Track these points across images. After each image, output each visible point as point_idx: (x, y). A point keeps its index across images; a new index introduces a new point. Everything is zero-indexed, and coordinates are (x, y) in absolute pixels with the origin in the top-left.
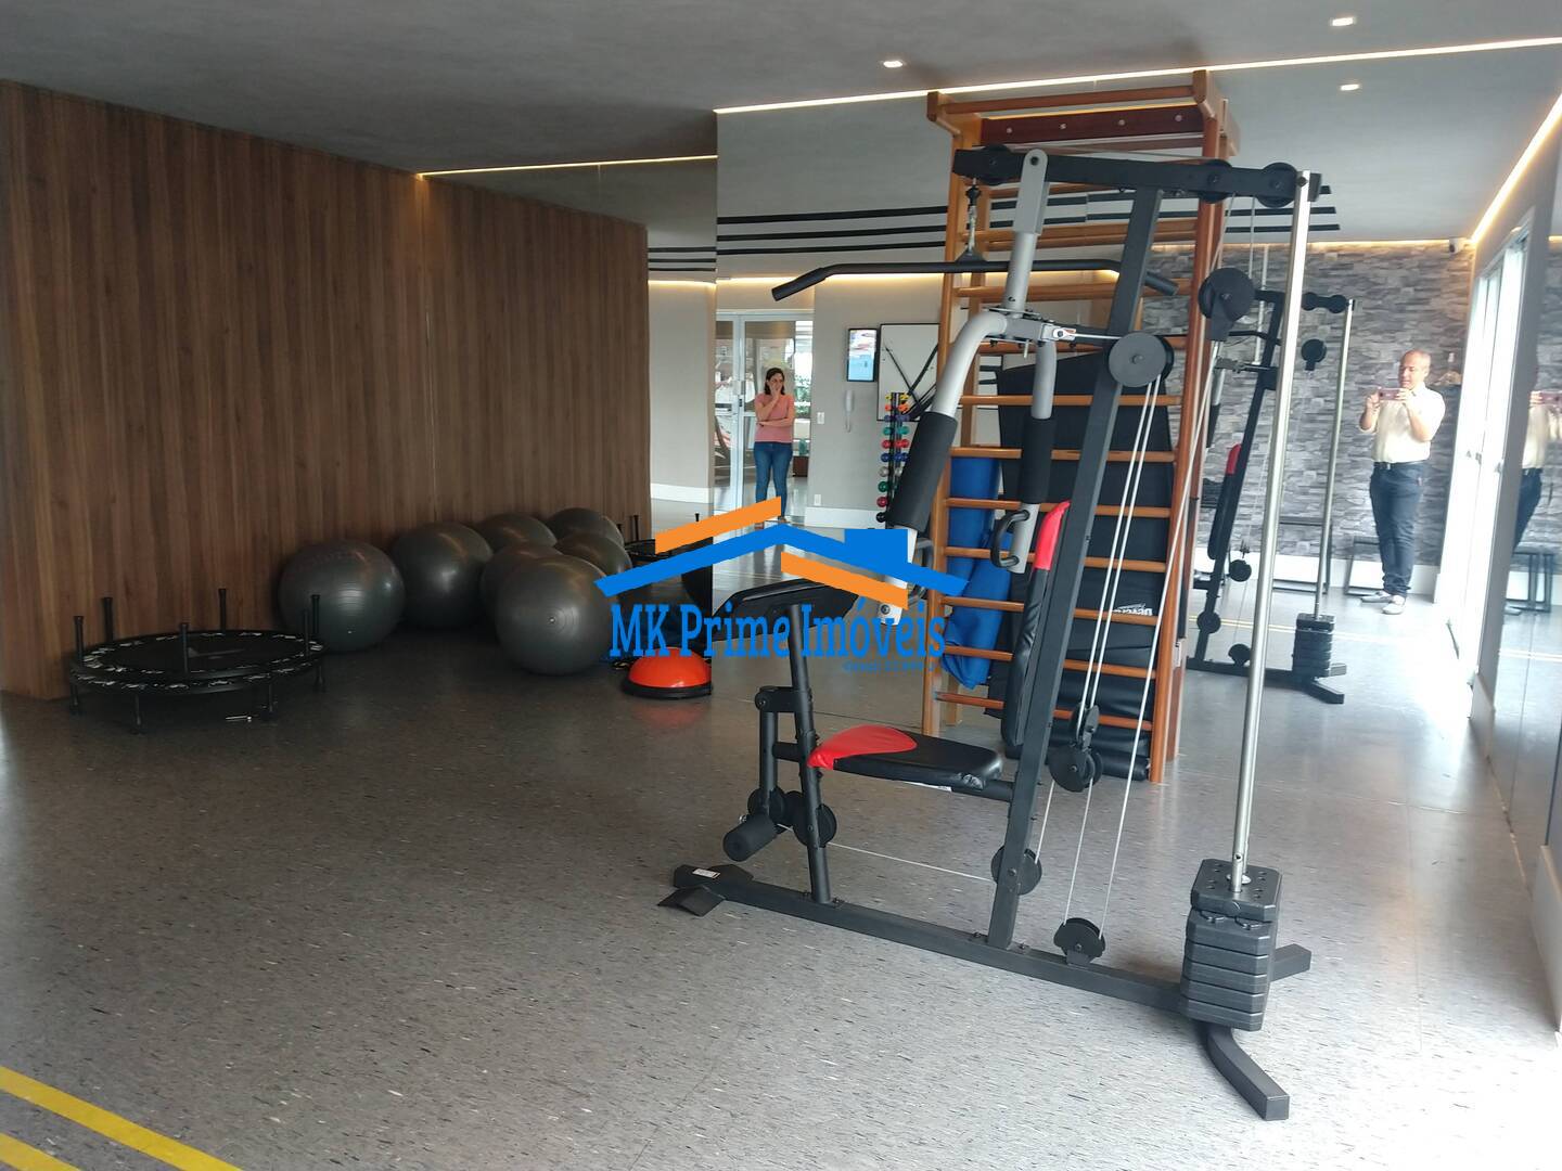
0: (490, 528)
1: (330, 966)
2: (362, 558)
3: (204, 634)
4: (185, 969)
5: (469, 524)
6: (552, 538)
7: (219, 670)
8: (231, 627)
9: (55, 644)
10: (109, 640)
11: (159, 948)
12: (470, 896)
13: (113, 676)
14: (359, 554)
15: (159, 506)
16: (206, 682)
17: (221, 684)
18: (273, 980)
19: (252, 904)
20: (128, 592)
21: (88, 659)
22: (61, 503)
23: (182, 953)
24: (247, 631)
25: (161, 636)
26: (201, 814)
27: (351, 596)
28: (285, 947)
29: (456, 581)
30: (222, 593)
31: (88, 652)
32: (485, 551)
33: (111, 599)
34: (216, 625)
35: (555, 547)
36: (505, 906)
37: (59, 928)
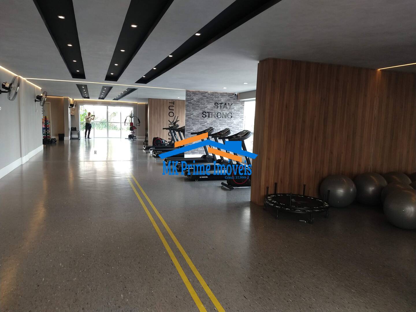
0: (388, 176)
1: (306, 308)
2: (345, 181)
3: (299, 196)
4: (268, 293)
5: (381, 174)
6: (410, 181)
7: (299, 207)
8: (306, 194)
9: (263, 193)
10: (275, 194)
11: (264, 284)
12: (355, 301)
13: (273, 203)
14: (344, 180)
15: (292, 161)
16: (295, 209)
17: (299, 211)
18: (289, 306)
19: (291, 279)
20: (281, 182)
21: (269, 197)
22: (268, 159)
23: (269, 288)
24: (310, 197)
25: (287, 194)
26: (286, 247)
27: (340, 191)
28: (296, 296)
29: (373, 191)
30: (304, 186)
31: (269, 196)
32: (385, 183)
33: (277, 183)
34: (302, 194)
35: (410, 185)
36: (366, 309)
37: (244, 269)
